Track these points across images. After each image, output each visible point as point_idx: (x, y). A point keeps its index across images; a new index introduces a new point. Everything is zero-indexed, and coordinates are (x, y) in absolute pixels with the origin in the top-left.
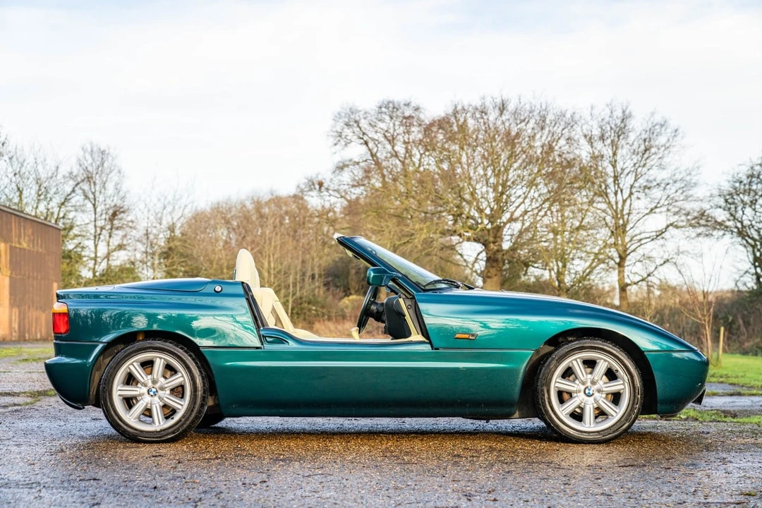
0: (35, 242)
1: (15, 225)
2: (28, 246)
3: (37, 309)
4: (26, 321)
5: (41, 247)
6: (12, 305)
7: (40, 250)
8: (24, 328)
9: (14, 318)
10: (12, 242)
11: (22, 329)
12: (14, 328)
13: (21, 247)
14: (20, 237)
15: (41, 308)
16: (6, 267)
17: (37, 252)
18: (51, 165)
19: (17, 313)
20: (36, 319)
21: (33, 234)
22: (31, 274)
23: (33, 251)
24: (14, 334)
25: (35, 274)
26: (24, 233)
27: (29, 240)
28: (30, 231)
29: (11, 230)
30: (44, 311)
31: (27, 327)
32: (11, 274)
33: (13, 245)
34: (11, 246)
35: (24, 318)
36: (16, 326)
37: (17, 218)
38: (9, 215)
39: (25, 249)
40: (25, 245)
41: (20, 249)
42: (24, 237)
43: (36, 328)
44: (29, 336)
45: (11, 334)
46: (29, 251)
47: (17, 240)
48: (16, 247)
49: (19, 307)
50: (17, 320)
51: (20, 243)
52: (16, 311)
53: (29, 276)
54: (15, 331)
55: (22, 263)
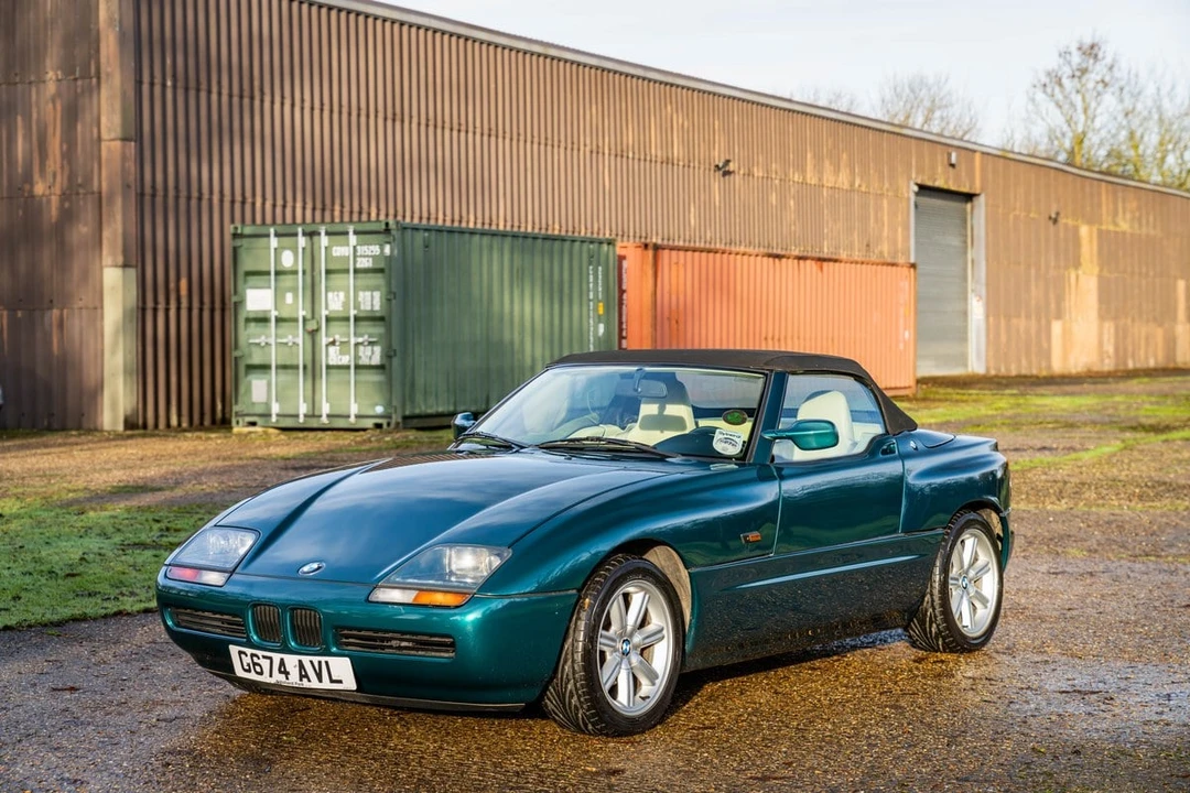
0: (1144, 221)
1: (1107, 199)
2: (1132, 227)
3: (1148, 321)
4: (1129, 340)
5: (1154, 227)
6: (1102, 317)
7: (1152, 232)
8: (1125, 350)
9: (1106, 337)
10: (1101, 224)
11: (1121, 353)
12: (1107, 352)
13: (1117, 229)
14: (1115, 214)
15: (1155, 319)
16: (1092, 262)
17: (1147, 236)
18: (1181, 95)
19: (1112, 331)
20: (1147, 339)
21: (1139, 208)
22: (1136, 270)
23: (1140, 235)
24: (1107, 361)
25: (1144, 269)
26: (1124, 207)
27: (1133, 219)
28: (1135, 204)
29: (1100, 205)
30: (1161, 325)
31: (1130, 348)
32: (1101, 270)
33: (1104, 227)
34: (1100, 232)
35: (1125, 338)
36: (1110, 349)
37: (1110, 186)
38: (1095, 182)
39: (1124, 233)
40: (1124, 226)
41: (1116, 233)
42: (1124, 213)
43: (1147, 350)
44: (1134, 363)
45: (1102, 360)
46: (1132, 235)
47: (1110, 218)
48: (1108, 232)
49: (1115, 318)
50: (1112, 340)
51: (1116, 224)
52: (1109, 327)
53: (1133, 273)
54: (1109, 357)
55: (1121, 253)
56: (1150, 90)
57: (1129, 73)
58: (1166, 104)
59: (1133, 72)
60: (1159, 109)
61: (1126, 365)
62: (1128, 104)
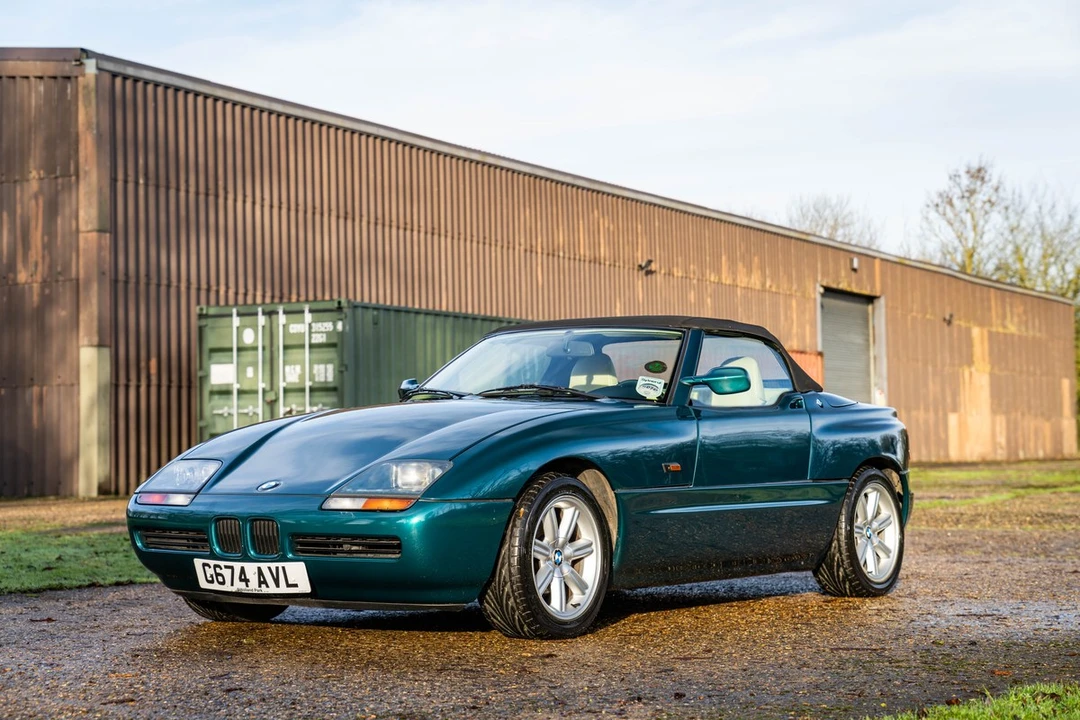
0: (1030, 324)
1: (996, 305)
2: (1019, 330)
3: (1036, 416)
4: (1020, 433)
5: (1040, 331)
6: (994, 412)
7: (1038, 335)
8: (1016, 443)
9: (998, 429)
10: (991, 325)
11: (1013, 444)
12: (1000, 444)
13: (1007, 331)
14: (1004, 317)
15: (1042, 414)
16: (984, 360)
17: (1034, 338)
18: (1061, 214)
19: (1004, 424)
20: (1036, 432)
21: (1025, 312)
22: (1025, 368)
23: (1027, 337)
24: (1000, 451)
25: (1032, 368)
26: (1012, 312)
27: (1020, 323)
28: (1021, 309)
29: (989, 309)
30: (1048, 420)
31: (1020, 441)
32: (992, 368)
33: (994, 329)
34: (990, 333)
35: (1016, 431)
36: (1002, 440)
37: (999, 292)
38: (986, 289)
39: (1013, 335)
40: (1012, 329)
41: (1005, 335)
42: (1012, 317)
43: (1036, 443)
44: (1025, 454)
45: (995, 451)
46: (1020, 337)
47: (999, 322)
48: (998, 333)
49: (1007, 413)
50: (1004, 433)
51: (1004, 327)
52: (1001, 420)
53: (1021, 372)
54: (1001, 448)
55: (1010, 354)
56: (1033, 208)
57: (1014, 193)
58: (1048, 221)
59: (1017, 192)
60: (1042, 226)
61: (1017, 455)
62: (1013, 220)
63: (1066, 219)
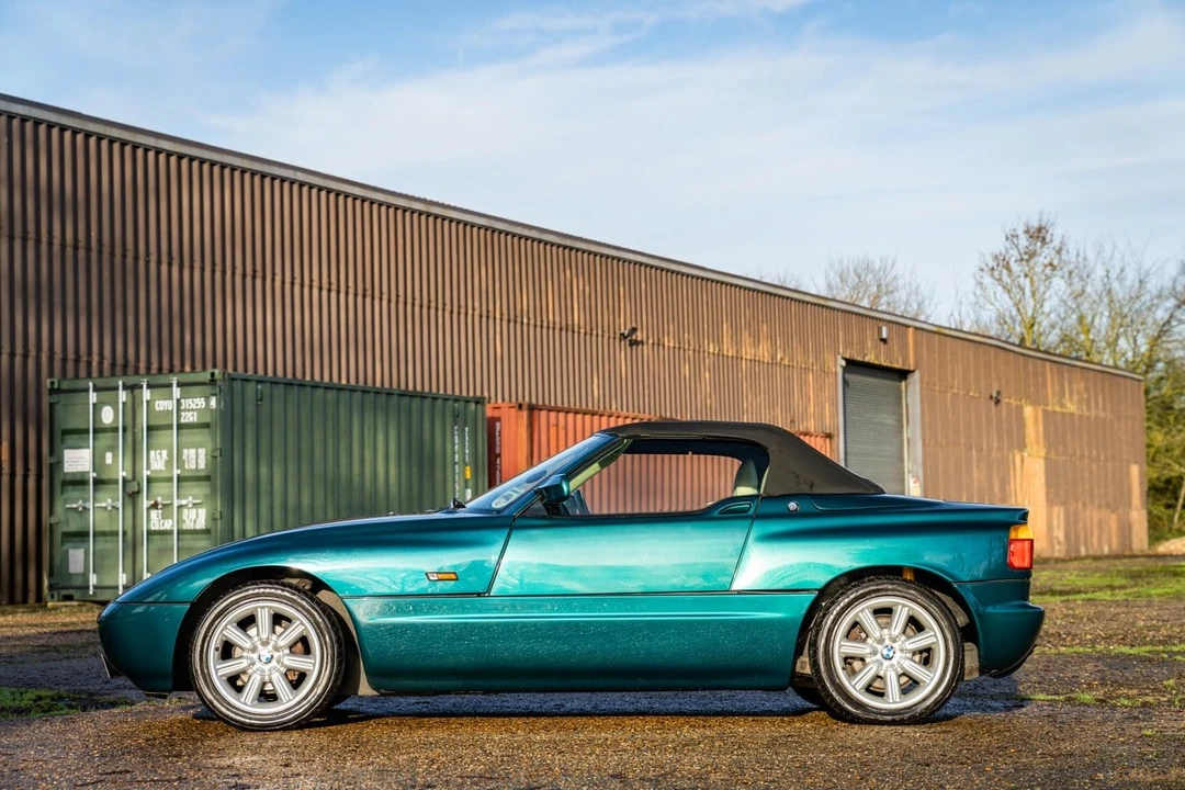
0: (1093, 404)
1: (1053, 379)
2: (1080, 409)
3: (1100, 507)
4: (1081, 526)
5: (1104, 409)
6: (1050, 501)
7: (1102, 415)
8: (1077, 537)
9: (1055, 522)
10: (1047, 404)
11: (1073, 539)
12: (1057, 538)
13: (1064, 410)
14: (1062, 394)
15: (1108, 505)
16: (1037, 442)
17: (1097, 418)
18: (1131, 278)
19: (1062, 515)
20: (1100, 523)
21: (1087, 390)
22: (1086, 453)
23: (1089, 417)
24: (1057, 547)
25: (1094, 453)
26: (1071, 388)
27: (1080, 401)
28: (1082, 385)
29: (1044, 385)
30: (1114, 511)
31: (1082, 535)
32: (1047, 453)
33: (1050, 408)
34: (1045, 412)
35: (1076, 522)
36: (1060, 534)
37: (1055, 366)
38: (1039, 362)
39: (1072, 414)
40: (1072, 408)
41: (1063, 414)
42: (1071, 394)
43: (1100, 538)
44: (1087, 550)
45: (1052, 546)
46: (1080, 417)
47: (1056, 399)
48: (1055, 412)
49: (1065, 503)
50: (1062, 526)
51: (1062, 406)
52: (1058, 512)
53: (1082, 456)
54: (1059, 543)
55: (1069, 436)
56: (1100, 272)
57: (1078, 256)
58: (1116, 286)
59: (1082, 254)
60: (1109, 292)
61: (1078, 551)
62: (1077, 286)
63: (1137, 285)
